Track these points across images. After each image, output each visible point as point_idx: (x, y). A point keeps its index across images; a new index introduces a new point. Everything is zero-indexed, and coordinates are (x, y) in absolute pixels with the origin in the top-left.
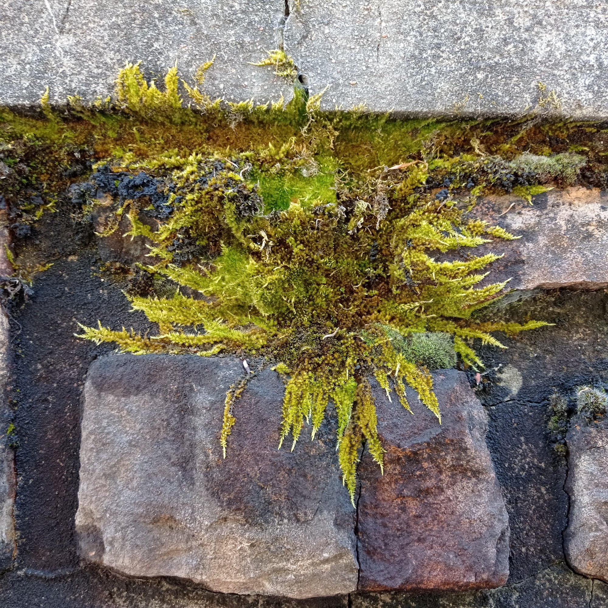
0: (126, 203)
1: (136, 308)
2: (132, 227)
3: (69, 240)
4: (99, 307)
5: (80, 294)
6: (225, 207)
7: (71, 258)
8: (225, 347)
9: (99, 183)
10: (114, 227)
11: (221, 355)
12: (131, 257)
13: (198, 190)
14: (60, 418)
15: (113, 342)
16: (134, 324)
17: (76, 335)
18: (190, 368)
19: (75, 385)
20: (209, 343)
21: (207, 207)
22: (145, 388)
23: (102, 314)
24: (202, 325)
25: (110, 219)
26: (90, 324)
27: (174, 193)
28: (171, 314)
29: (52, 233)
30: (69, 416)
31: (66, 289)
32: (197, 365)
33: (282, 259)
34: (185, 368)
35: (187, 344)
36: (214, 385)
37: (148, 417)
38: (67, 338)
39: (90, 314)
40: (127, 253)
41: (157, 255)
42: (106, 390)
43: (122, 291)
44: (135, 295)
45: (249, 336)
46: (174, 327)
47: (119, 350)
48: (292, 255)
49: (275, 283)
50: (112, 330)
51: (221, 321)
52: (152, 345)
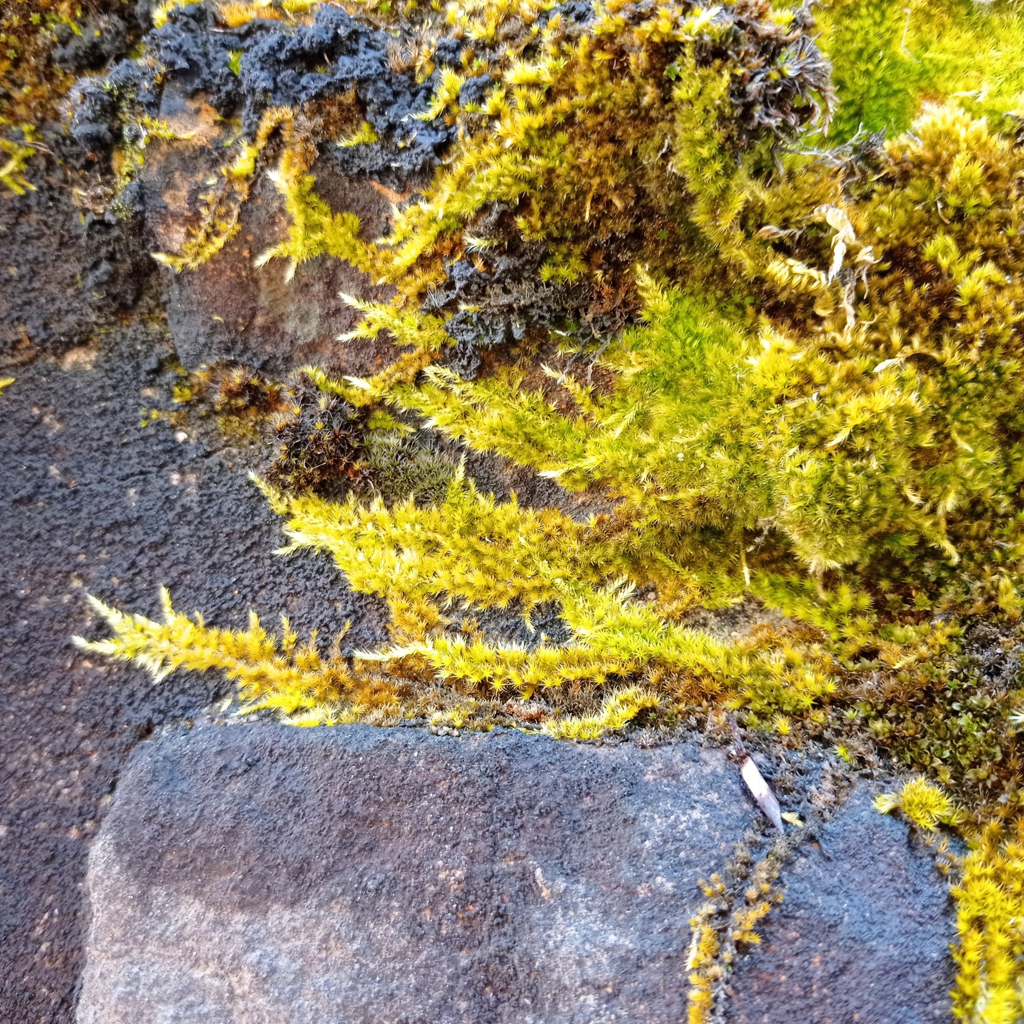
0: (266, 124)
1: (300, 540)
2: (291, 222)
3: (70, 291)
4: (167, 537)
5: (102, 488)
6: (679, 93)
7: (72, 358)
8: (653, 699)
9: (169, 56)
10: (222, 226)
11: (645, 735)
12: (285, 347)
13: (557, 43)
14: (15, 960)
15: (214, 671)
16: (295, 603)
17: (79, 641)
18: (518, 791)
19: (74, 833)
20: (584, 682)
21: (595, 109)
22: (328, 873)
23: (175, 564)
24: (553, 607)
25: (209, 197)
26: (131, 600)
27: (458, 68)
28: (435, 562)
29: (13, 271)
30: (50, 953)
31: (54, 470)
32: (548, 779)
33: (907, 324)
34: (495, 793)
35: (497, 685)
36: (627, 874)
37: (344, 1007)
38: (47, 654)
39: (133, 564)
40: (270, 330)
41: (383, 332)
42: (174, 879)
43: (252, 476)
44: (299, 490)
45: (752, 656)
46: (448, 613)
47: (236, 704)
48: (951, 307)
49: (880, 427)
50: (210, 625)
51: (628, 592)
52: (359, 685)
